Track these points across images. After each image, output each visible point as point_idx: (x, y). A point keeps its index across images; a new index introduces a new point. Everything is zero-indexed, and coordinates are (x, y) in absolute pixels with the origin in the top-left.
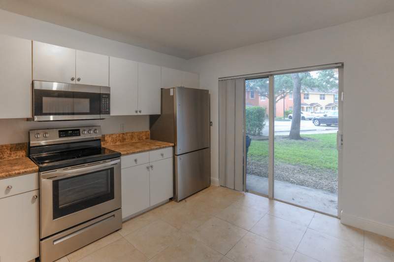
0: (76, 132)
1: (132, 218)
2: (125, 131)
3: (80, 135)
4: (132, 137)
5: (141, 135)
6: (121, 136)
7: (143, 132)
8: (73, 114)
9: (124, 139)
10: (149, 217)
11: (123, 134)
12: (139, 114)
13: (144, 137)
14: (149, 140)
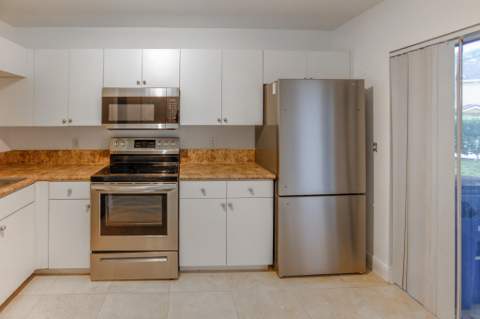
0: (150, 143)
1: (199, 271)
2: (216, 147)
3: (154, 147)
4: (226, 156)
5: (240, 155)
6: (210, 152)
7: (243, 151)
8: (141, 122)
9: (213, 158)
10: (221, 281)
11: (213, 150)
12: (224, 123)
13: (246, 159)
14: (252, 164)
